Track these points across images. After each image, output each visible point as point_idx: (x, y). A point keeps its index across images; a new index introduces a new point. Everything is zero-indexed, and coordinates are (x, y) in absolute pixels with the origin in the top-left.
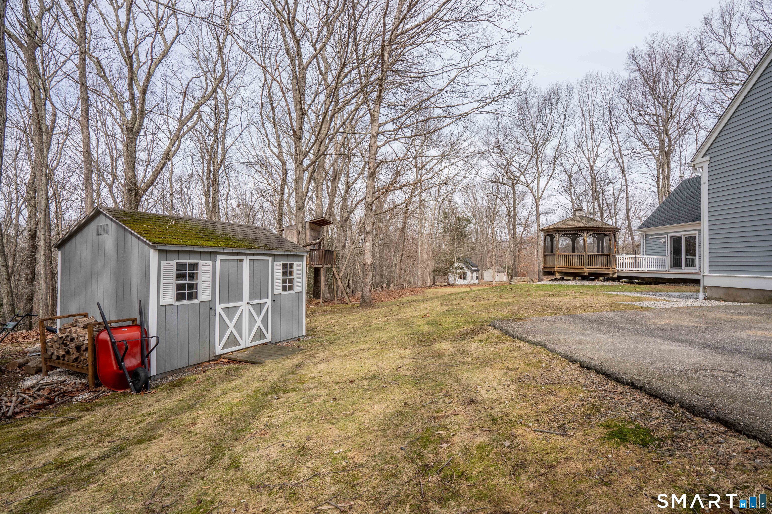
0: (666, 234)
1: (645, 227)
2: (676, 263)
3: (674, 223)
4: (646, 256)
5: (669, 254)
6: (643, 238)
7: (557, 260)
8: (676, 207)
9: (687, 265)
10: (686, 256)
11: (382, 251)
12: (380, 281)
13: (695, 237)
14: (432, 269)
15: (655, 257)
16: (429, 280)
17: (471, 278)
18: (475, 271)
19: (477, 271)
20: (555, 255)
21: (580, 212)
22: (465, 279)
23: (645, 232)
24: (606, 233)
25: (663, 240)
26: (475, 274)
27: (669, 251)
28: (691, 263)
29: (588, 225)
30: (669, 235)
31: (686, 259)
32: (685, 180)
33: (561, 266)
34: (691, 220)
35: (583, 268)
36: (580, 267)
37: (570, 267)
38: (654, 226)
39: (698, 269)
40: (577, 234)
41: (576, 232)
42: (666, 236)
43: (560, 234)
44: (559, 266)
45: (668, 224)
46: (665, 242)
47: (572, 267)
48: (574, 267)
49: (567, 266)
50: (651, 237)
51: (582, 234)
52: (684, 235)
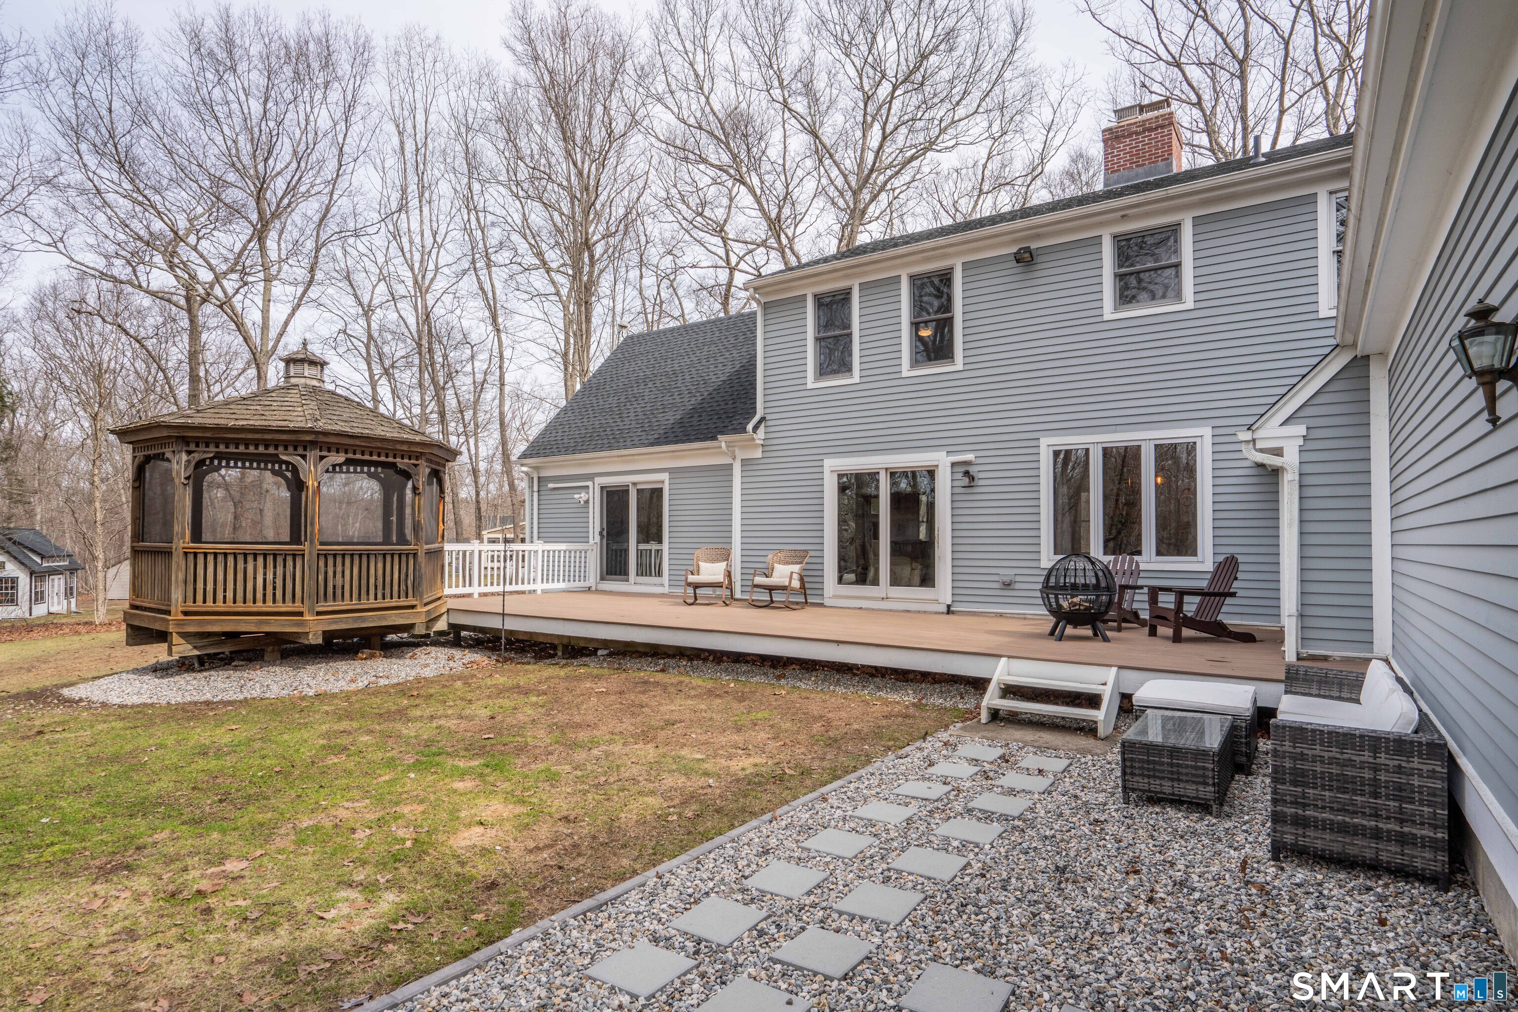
0: (591, 477)
1: (538, 455)
2: (615, 564)
3: (611, 448)
4: (539, 546)
5: (598, 538)
6: (531, 487)
7: (178, 575)
8: (613, 401)
9: (641, 571)
10: (638, 542)
13: (660, 490)
15: (563, 547)
20: (168, 553)
21: (308, 371)
23: (536, 468)
24: (402, 463)
25: (583, 496)
27: (598, 529)
28: (650, 566)
29: (321, 425)
30: (600, 481)
31: (640, 553)
32: (631, 337)
33: (199, 606)
34: (651, 438)
35: (301, 614)
36: (289, 607)
37: (240, 607)
38: (559, 453)
39: (666, 583)
40: (275, 459)
41: (271, 450)
42: (590, 483)
43: (197, 457)
44: (190, 606)
45: (594, 450)
46: (587, 502)
47: (250, 607)
48: (260, 606)
49: (230, 606)
50: (551, 485)
51: (297, 460)
52: (634, 484)
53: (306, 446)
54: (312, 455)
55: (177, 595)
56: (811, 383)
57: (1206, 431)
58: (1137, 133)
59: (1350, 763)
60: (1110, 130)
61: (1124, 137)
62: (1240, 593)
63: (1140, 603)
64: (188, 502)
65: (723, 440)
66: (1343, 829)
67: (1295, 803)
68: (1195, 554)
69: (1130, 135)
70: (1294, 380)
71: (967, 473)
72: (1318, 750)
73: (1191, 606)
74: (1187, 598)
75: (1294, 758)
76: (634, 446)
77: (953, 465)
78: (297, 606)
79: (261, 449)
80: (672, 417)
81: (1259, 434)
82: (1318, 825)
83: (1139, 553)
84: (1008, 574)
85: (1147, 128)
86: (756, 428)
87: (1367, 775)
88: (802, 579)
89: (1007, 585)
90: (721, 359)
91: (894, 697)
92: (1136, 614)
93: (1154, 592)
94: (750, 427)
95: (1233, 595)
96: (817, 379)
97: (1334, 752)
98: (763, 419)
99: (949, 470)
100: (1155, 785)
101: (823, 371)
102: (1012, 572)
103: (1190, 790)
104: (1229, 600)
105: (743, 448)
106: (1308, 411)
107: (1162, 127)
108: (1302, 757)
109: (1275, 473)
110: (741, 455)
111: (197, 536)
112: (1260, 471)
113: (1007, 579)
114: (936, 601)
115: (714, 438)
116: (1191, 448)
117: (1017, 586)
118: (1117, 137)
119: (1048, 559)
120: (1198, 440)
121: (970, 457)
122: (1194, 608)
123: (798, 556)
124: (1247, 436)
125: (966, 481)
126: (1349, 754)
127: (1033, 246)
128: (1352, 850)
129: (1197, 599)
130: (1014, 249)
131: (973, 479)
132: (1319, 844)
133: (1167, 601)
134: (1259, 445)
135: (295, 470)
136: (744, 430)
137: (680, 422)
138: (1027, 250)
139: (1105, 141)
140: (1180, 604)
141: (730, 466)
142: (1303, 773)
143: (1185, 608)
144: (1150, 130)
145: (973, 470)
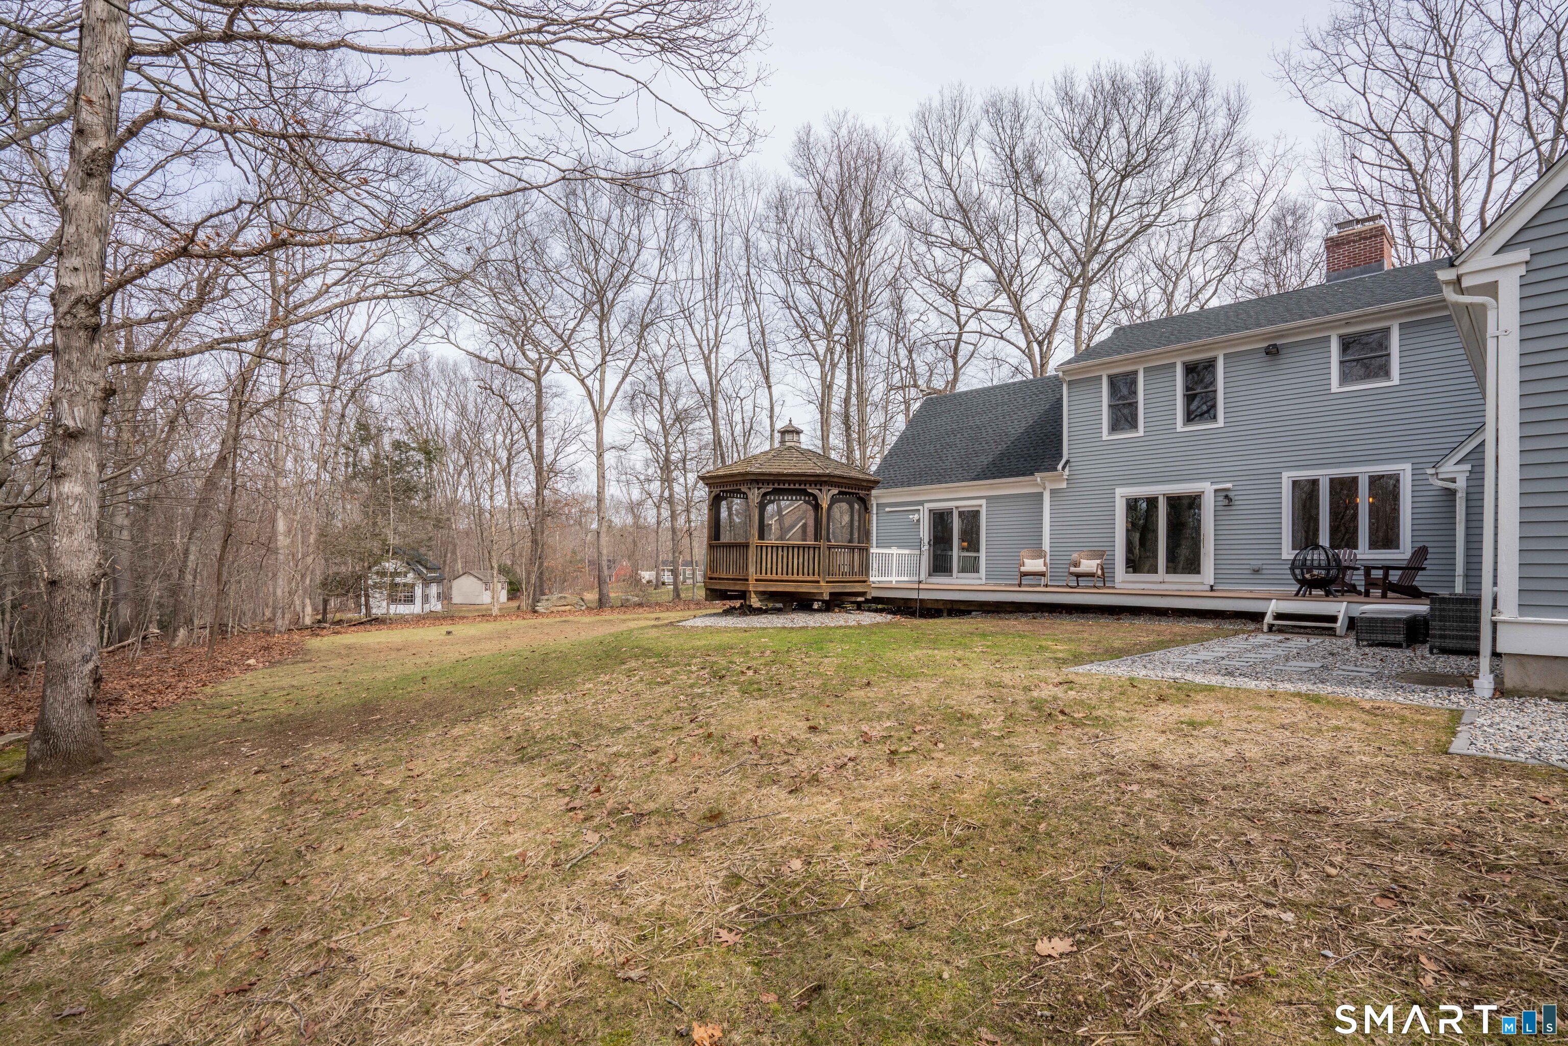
0: (922, 503)
2: (940, 565)
3: (940, 482)
4: (895, 551)
5: (927, 547)
7: (753, 558)
9: (963, 570)
10: (961, 550)
11: (140, 525)
12: (135, 617)
13: (978, 512)
14: (319, 579)
15: (907, 552)
16: (309, 610)
17: (426, 599)
18: (433, 580)
19: (439, 581)
20: (746, 546)
21: (793, 437)
22: (410, 600)
23: (876, 497)
25: (916, 517)
26: (434, 589)
27: (928, 539)
28: (971, 566)
29: (831, 471)
30: (927, 505)
31: (961, 557)
33: (763, 576)
34: (973, 476)
35: (818, 582)
36: (811, 578)
37: (785, 577)
38: (896, 486)
39: (984, 577)
40: (804, 492)
41: (802, 487)
42: (921, 508)
43: (763, 491)
44: (759, 577)
45: (926, 483)
46: (918, 521)
47: (790, 577)
48: (795, 577)
49: (779, 577)
50: (887, 509)
51: (816, 492)
52: (957, 507)
53: (822, 483)
54: (825, 489)
55: (752, 570)
56: (1105, 436)
57: (1408, 467)
58: (1354, 241)
59: (1466, 610)
60: (1332, 239)
61: (1343, 244)
62: (1429, 567)
63: (1358, 579)
64: (757, 517)
65: (1038, 476)
66: (1462, 638)
67: (1440, 629)
68: (1398, 547)
69: (1349, 243)
70: (1463, 439)
71: (1226, 497)
72: (1451, 606)
73: (1394, 577)
74: (1391, 572)
75: (1440, 610)
76: (959, 481)
77: (1216, 491)
78: (816, 578)
79: (797, 486)
80: (984, 460)
81: (1440, 470)
82: (1449, 637)
83: (1356, 547)
84: (1256, 564)
85: (1362, 237)
86: (1064, 468)
87: (1473, 614)
88: (1102, 569)
89: (1256, 571)
90: (1015, 416)
91: (1199, 625)
92: (1354, 586)
93: (1368, 570)
94: (1060, 467)
95: (1424, 569)
96: (1110, 434)
97: (1458, 606)
98: (1067, 462)
99: (1212, 495)
100: (1373, 637)
101: (1115, 427)
102: (1260, 562)
103: (1392, 638)
104: (1420, 573)
105: (1050, 481)
106: (1472, 457)
107: (1376, 236)
108: (1444, 610)
109: (1452, 493)
110: (1049, 486)
111: (761, 536)
112: (1448, 492)
113: (1256, 568)
114: (1202, 583)
115: (1032, 474)
116: (1396, 478)
117: (1264, 572)
118: (1338, 245)
119: (1288, 553)
120: (1402, 473)
121: (1229, 485)
122: (1397, 578)
123: (1099, 554)
124: (1433, 471)
125: (1226, 502)
126: (1464, 607)
127: (1279, 342)
128: (1465, 646)
129: (1400, 572)
130: (1265, 345)
131: (1230, 500)
132: (1451, 645)
133: (1377, 574)
134: (1440, 476)
135: (815, 498)
136: (1055, 469)
137: (993, 463)
138: (1275, 346)
139: (1327, 248)
140: (1386, 575)
141: (1041, 495)
142: (1444, 616)
143: (1390, 578)
144: (1365, 239)
145: (1231, 494)
